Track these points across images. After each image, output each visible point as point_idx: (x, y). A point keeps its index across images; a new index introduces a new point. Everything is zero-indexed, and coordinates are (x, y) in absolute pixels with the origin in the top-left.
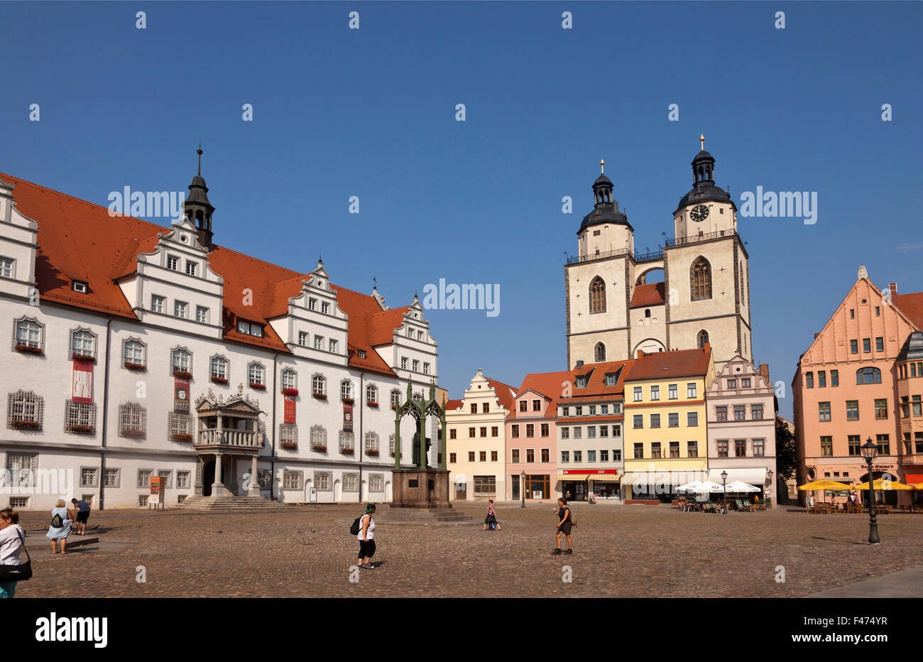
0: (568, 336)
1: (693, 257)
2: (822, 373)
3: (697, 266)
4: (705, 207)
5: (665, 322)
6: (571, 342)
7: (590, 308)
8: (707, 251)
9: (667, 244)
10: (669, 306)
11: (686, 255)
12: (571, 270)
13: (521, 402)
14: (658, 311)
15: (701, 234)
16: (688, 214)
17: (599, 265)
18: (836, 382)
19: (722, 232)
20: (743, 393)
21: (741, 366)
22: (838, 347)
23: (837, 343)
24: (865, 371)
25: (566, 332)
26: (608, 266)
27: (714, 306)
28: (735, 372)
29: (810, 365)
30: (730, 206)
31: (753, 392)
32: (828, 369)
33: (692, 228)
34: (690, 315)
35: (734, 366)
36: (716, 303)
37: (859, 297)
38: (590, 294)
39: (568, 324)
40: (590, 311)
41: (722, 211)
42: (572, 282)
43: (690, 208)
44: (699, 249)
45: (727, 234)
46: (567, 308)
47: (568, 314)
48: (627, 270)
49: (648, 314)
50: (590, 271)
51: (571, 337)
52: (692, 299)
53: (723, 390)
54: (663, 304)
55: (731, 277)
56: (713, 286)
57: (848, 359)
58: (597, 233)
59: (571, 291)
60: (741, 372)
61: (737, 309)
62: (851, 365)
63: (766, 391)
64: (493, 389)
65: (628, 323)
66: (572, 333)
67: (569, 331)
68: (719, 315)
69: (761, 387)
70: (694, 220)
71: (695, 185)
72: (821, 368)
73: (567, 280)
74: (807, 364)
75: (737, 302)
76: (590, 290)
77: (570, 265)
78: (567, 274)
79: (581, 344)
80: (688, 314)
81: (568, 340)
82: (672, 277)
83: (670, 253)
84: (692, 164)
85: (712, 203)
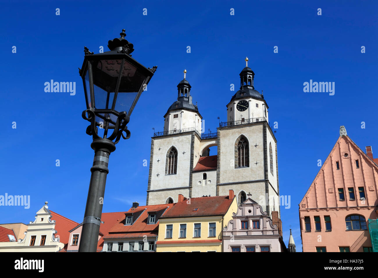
0: (148, 192)
1: (237, 136)
2: (317, 218)
3: (239, 142)
4: (246, 102)
5: (216, 184)
6: (150, 197)
7: (166, 170)
8: (246, 132)
9: (220, 126)
10: (219, 171)
11: (233, 134)
12: (156, 142)
13: (74, 235)
14: (212, 175)
15: (243, 120)
16: (236, 105)
17: (174, 138)
18: (329, 228)
19: (257, 119)
20: (253, 234)
21: (251, 208)
22: (328, 194)
23: (327, 191)
24: (353, 218)
25: (147, 189)
26: (180, 140)
27: (250, 173)
28: (247, 214)
29: (307, 210)
30: (263, 103)
31: (260, 233)
32: (322, 214)
33: (238, 115)
34: (234, 179)
35: (246, 208)
36: (252, 170)
37: (342, 151)
38: (167, 160)
39: (149, 182)
40: (166, 173)
41: (257, 105)
42: (156, 150)
43: (237, 102)
44: (241, 130)
45: (260, 120)
46: (150, 170)
47: (150, 174)
48: (193, 143)
49: (205, 177)
50: (168, 143)
51: (150, 193)
52: (236, 167)
53: (237, 230)
54: (215, 170)
55: (262, 151)
56: (250, 158)
57: (337, 205)
58: (176, 116)
59: (154, 156)
60: (251, 214)
61: (266, 176)
62: (341, 211)
63: (271, 233)
64: (53, 222)
65: (191, 183)
66: (151, 189)
67: (149, 188)
68: (253, 180)
69: (268, 229)
70: (239, 110)
71: (241, 88)
72: (316, 214)
73: (152, 149)
74: (304, 209)
75: (266, 171)
76: (167, 156)
77: (156, 137)
78: (152, 144)
79: (157, 199)
80: (232, 178)
81: (148, 195)
82: (223, 149)
83: (222, 132)
84: (240, 75)
85: (251, 99)
